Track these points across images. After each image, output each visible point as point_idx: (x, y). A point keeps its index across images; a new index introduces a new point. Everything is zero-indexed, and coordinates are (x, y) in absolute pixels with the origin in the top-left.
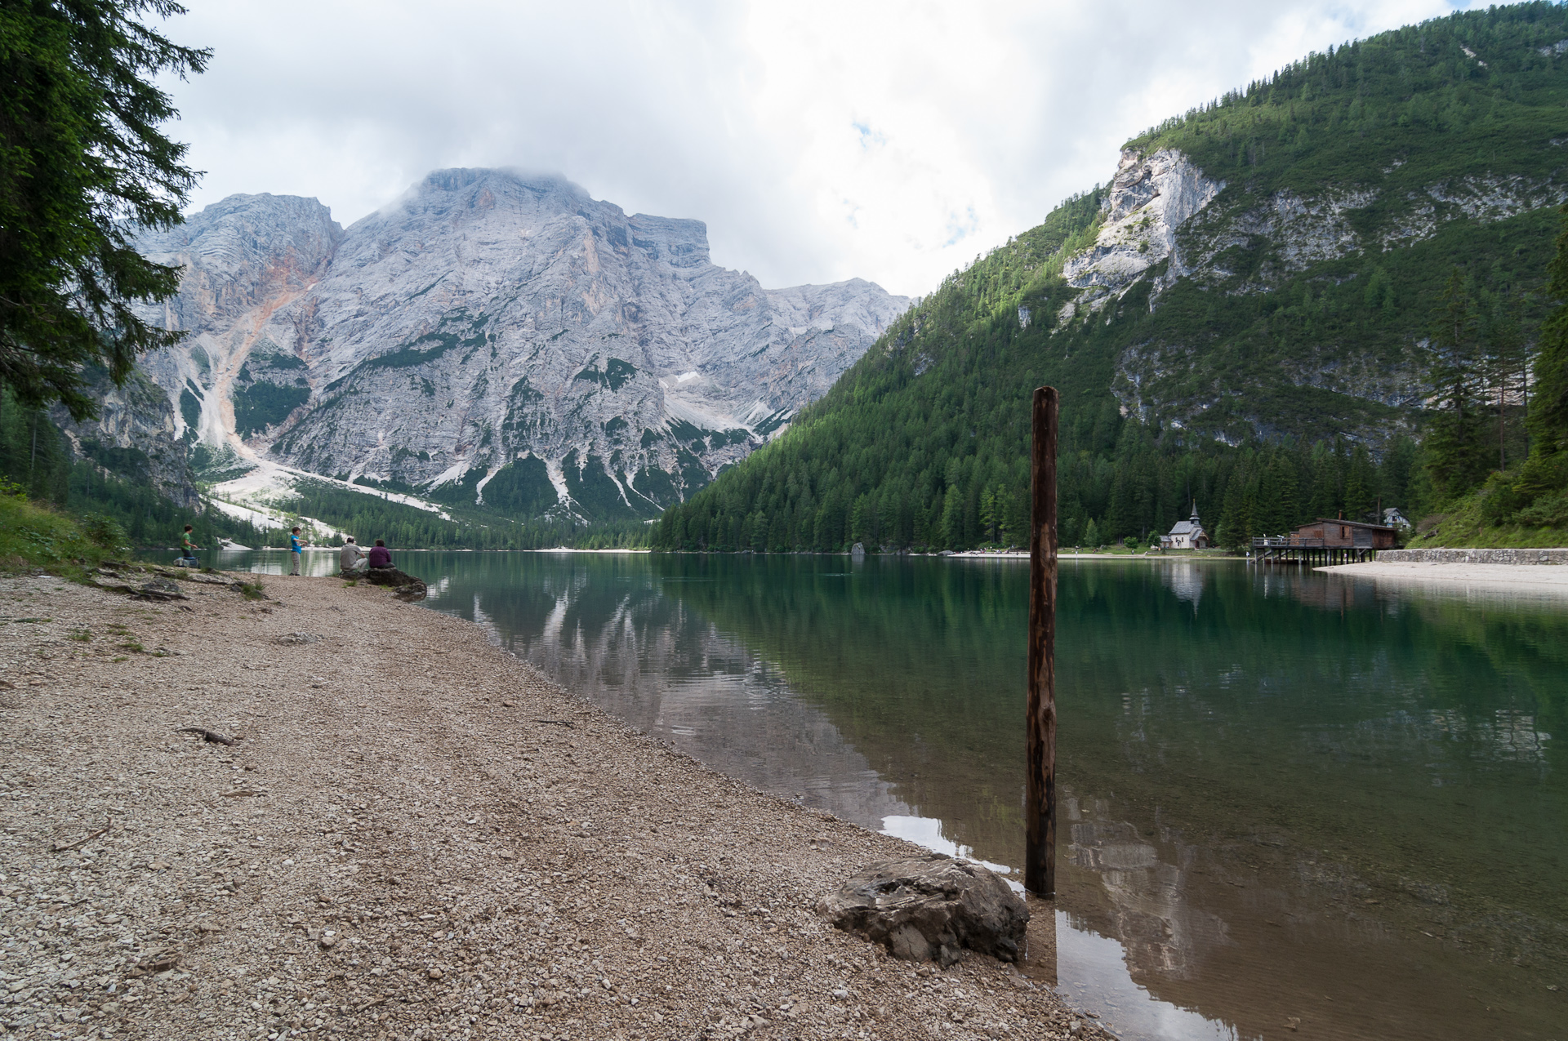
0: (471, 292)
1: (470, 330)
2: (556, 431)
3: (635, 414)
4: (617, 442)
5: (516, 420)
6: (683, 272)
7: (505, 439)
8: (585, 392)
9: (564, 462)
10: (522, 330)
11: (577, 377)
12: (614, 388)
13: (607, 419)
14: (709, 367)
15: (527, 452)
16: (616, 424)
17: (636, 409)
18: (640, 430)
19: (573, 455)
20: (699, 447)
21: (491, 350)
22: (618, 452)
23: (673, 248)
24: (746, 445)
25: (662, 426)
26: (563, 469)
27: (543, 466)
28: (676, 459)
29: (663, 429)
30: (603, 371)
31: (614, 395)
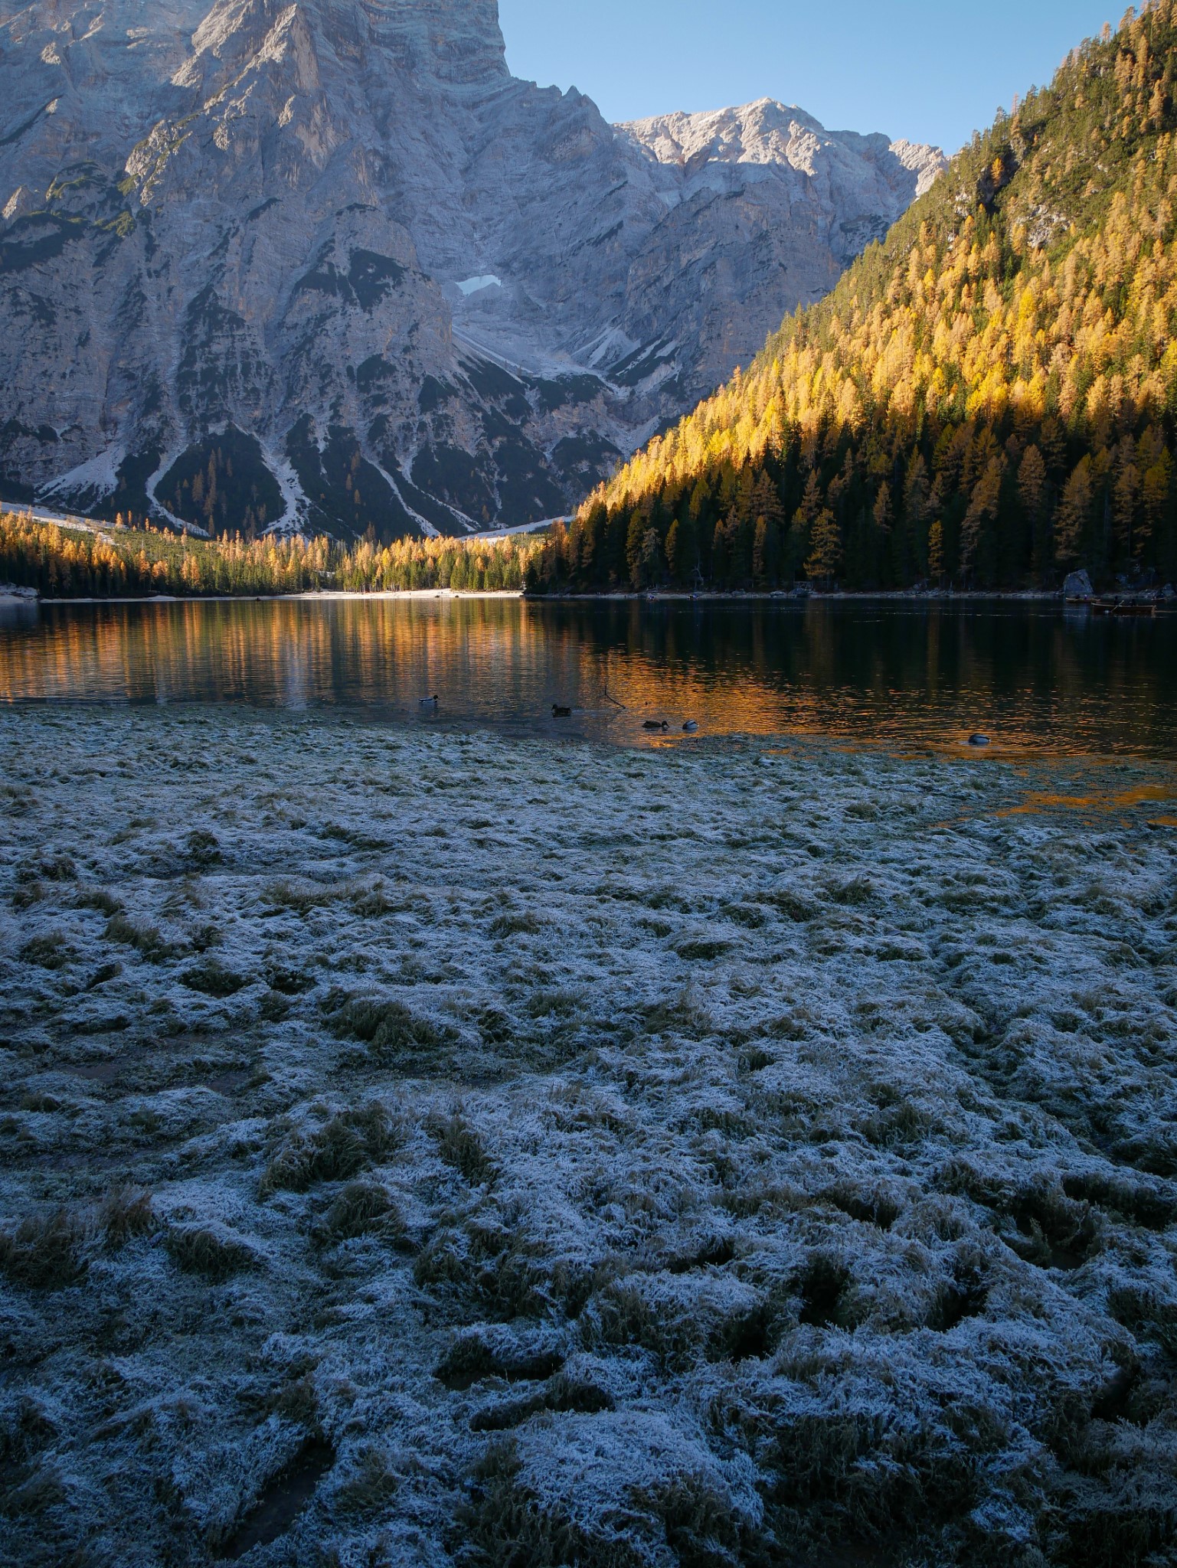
0: (98, 134)
1: (103, 203)
2: (271, 383)
3: (406, 350)
4: (379, 401)
5: (199, 366)
6: (461, 91)
7: (183, 402)
8: (315, 311)
9: (291, 438)
10: (195, 201)
11: (298, 285)
12: (367, 305)
13: (358, 359)
14: (515, 265)
15: (224, 423)
16: (374, 370)
17: (407, 342)
18: (415, 380)
19: (303, 426)
20: (519, 408)
21: (145, 240)
22: (382, 419)
23: (441, 47)
24: (598, 404)
25: (451, 371)
26: (288, 453)
27: (255, 449)
28: (482, 431)
29: (455, 376)
30: (345, 273)
31: (367, 316)
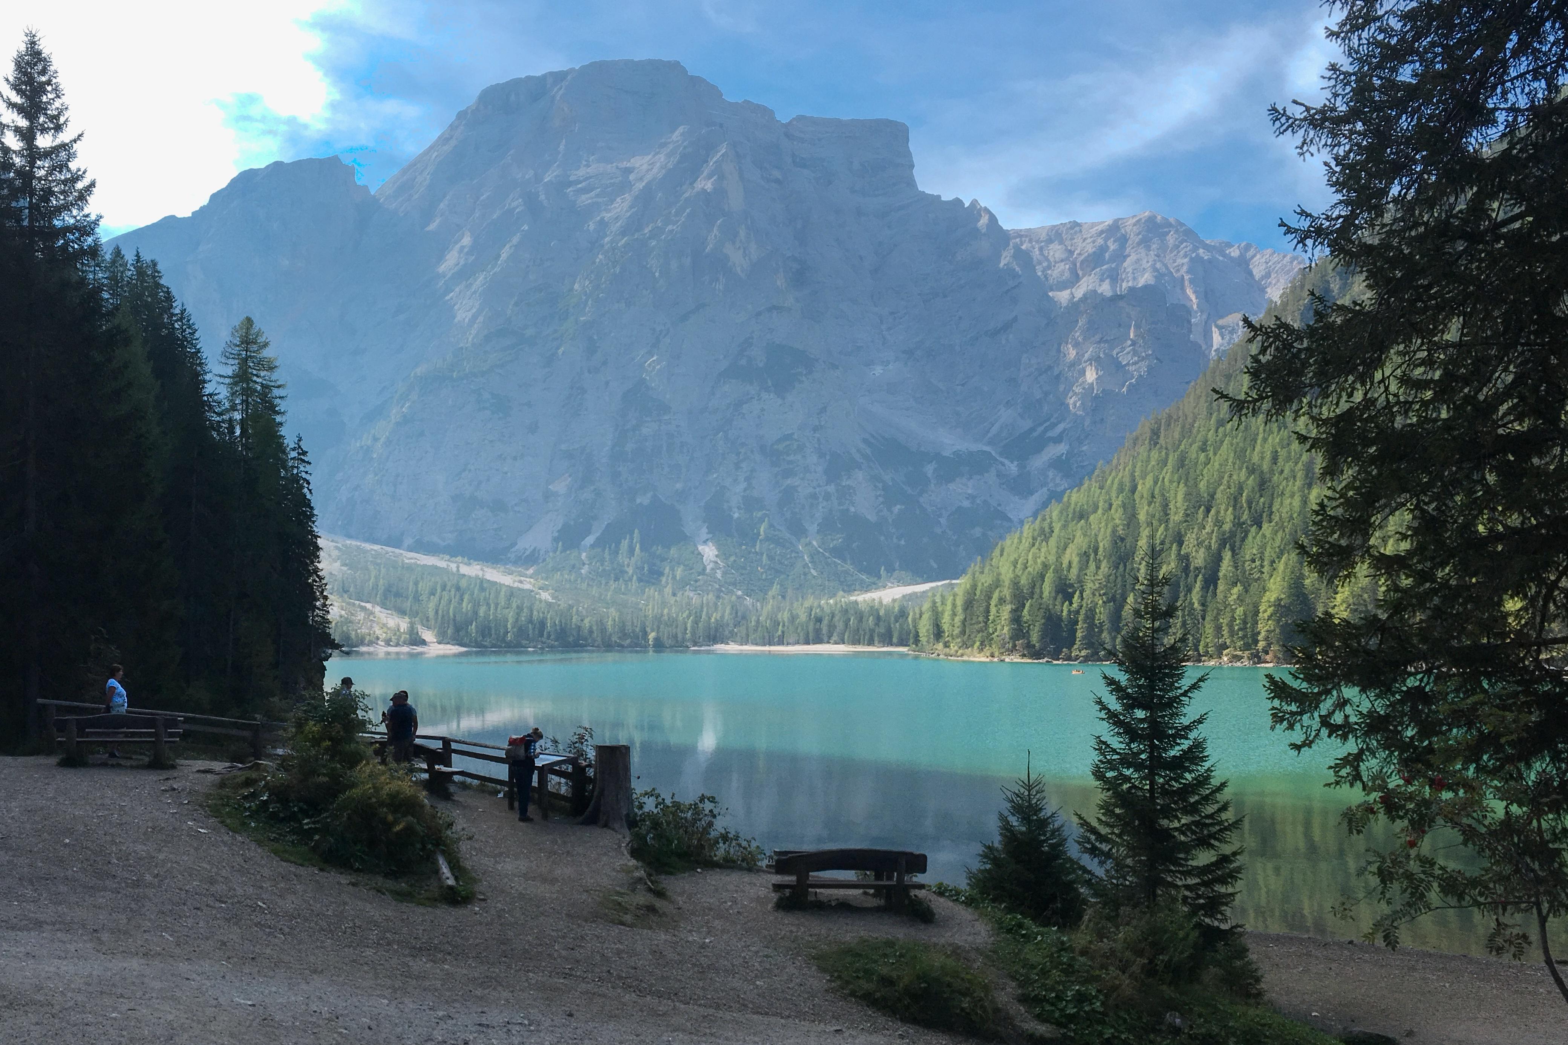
2: (692, 460)
4: (789, 474)
6: (873, 203)
7: (615, 477)
8: (733, 399)
9: (708, 508)
11: (720, 376)
12: (781, 392)
13: (771, 438)
14: (920, 353)
15: (649, 495)
16: (785, 447)
17: (816, 423)
18: (822, 455)
19: (719, 497)
20: (918, 480)
22: (791, 490)
23: (856, 167)
24: (991, 477)
25: (855, 446)
26: (706, 519)
27: (676, 517)
28: (881, 499)
29: (858, 451)
30: (761, 365)
31: (780, 401)
